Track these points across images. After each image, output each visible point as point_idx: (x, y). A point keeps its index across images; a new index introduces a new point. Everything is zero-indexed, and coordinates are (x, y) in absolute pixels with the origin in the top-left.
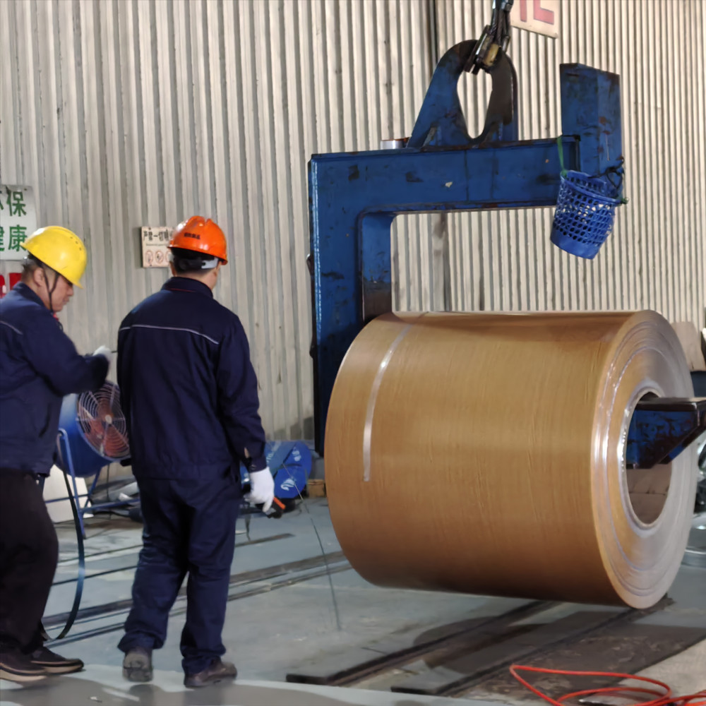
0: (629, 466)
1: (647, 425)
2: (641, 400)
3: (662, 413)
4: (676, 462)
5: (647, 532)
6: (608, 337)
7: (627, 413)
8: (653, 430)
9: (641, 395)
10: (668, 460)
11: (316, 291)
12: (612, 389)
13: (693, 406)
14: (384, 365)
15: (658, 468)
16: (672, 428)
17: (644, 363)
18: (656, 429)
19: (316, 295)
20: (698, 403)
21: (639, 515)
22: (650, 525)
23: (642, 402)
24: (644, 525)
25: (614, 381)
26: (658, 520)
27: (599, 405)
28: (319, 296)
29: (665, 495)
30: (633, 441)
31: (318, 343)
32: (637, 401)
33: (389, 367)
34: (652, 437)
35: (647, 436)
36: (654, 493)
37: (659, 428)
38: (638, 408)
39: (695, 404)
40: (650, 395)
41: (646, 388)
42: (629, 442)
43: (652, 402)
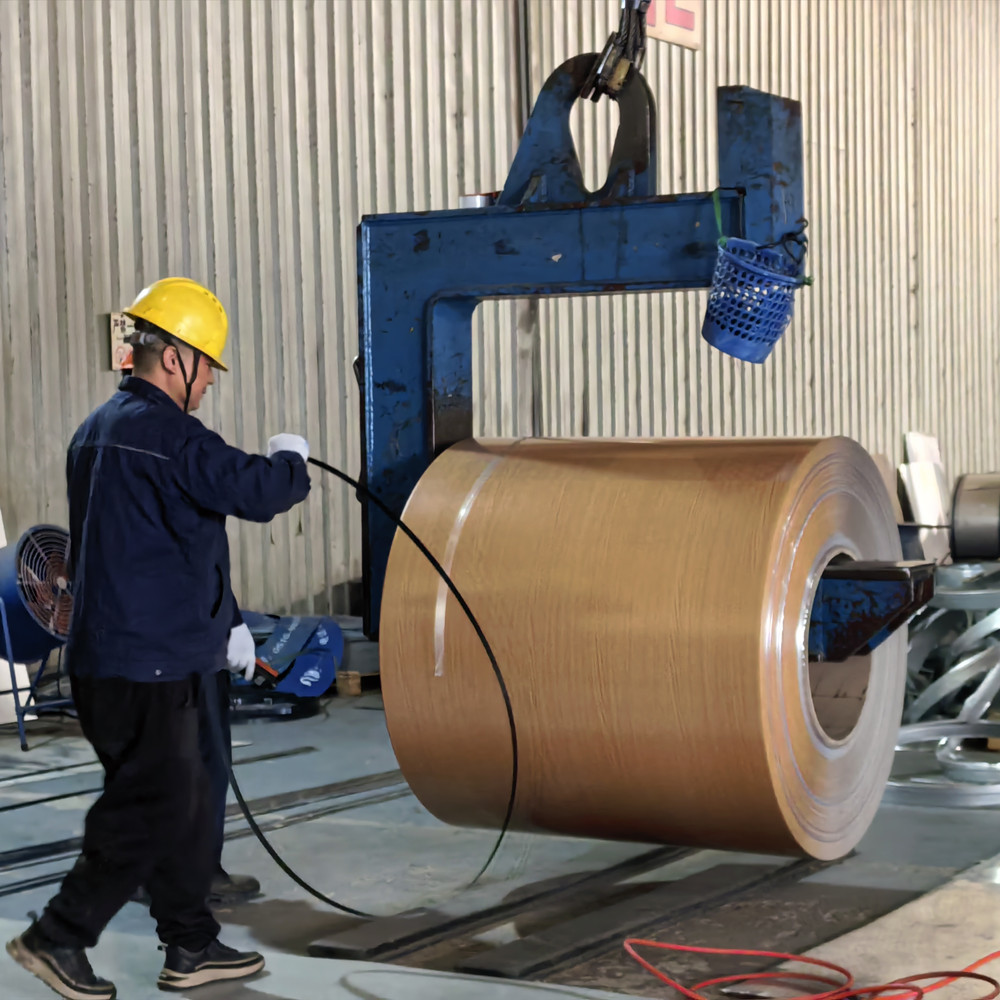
0: (812, 658)
1: (838, 600)
2: (830, 563)
3: (861, 584)
4: (877, 654)
5: (835, 752)
6: (783, 474)
7: (811, 583)
8: (847, 607)
9: (830, 557)
10: (866, 651)
11: (367, 408)
12: (789, 550)
13: (905, 573)
14: (463, 513)
15: (853, 661)
16: (874, 604)
17: (834, 512)
18: (850, 606)
19: (367, 414)
20: (911, 569)
21: (825, 727)
22: (840, 742)
23: (831, 568)
24: (832, 742)
25: (793, 537)
26: (850, 736)
27: (772, 572)
28: (370, 415)
29: (861, 700)
30: (819, 622)
31: (370, 480)
32: (824, 565)
33: (470, 517)
34: (844, 618)
35: (837, 614)
36: (845, 696)
37: (855, 604)
38: (826, 575)
39: (908, 572)
40: (843, 557)
41: (836, 547)
42: (813, 624)
43: (845, 566)
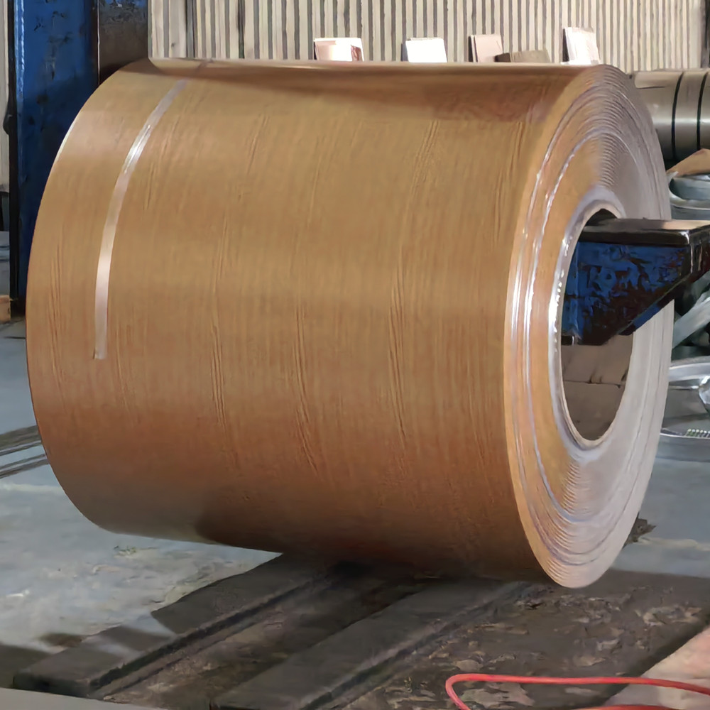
0: (566, 340)
1: (599, 269)
2: (588, 224)
3: (627, 249)
4: (638, 334)
5: (589, 455)
6: (536, 112)
7: (567, 246)
8: (609, 277)
9: (588, 217)
10: (630, 331)
11: (16, 19)
12: (543, 203)
13: (684, 237)
14: (136, 151)
15: (619, 339)
16: (644, 275)
17: (597, 159)
18: (613, 275)
19: (16, 27)
20: (691, 232)
21: (576, 422)
22: (597, 442)
23: (591, 229)
24: (587, 442)
25: (547, 189)
26: (610, 429)
27: (522, 232)
28: (21, 27)
29: (621, 387)
30: (574, 296)
31: (20, 109)
32: (582, 226)
33: (141, 159)
34: (605, 293)
35: (597, 287)
36: (600, 382)
37: (620, 274)
38: (584, 239)
39: (685, 234)
40: (604, 215)
41: (604, 202)
42: (568, 297)
43: (606, 228)
